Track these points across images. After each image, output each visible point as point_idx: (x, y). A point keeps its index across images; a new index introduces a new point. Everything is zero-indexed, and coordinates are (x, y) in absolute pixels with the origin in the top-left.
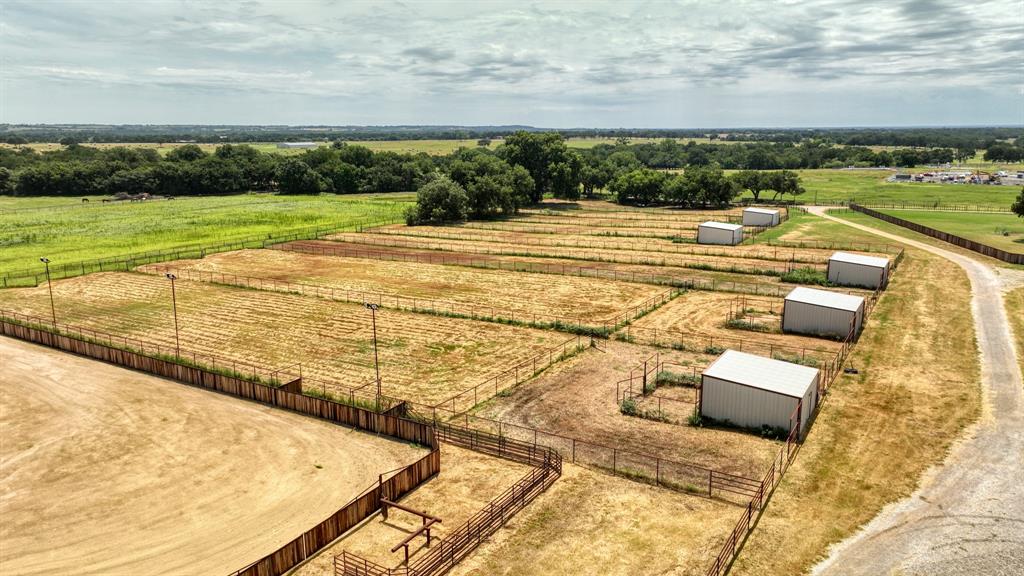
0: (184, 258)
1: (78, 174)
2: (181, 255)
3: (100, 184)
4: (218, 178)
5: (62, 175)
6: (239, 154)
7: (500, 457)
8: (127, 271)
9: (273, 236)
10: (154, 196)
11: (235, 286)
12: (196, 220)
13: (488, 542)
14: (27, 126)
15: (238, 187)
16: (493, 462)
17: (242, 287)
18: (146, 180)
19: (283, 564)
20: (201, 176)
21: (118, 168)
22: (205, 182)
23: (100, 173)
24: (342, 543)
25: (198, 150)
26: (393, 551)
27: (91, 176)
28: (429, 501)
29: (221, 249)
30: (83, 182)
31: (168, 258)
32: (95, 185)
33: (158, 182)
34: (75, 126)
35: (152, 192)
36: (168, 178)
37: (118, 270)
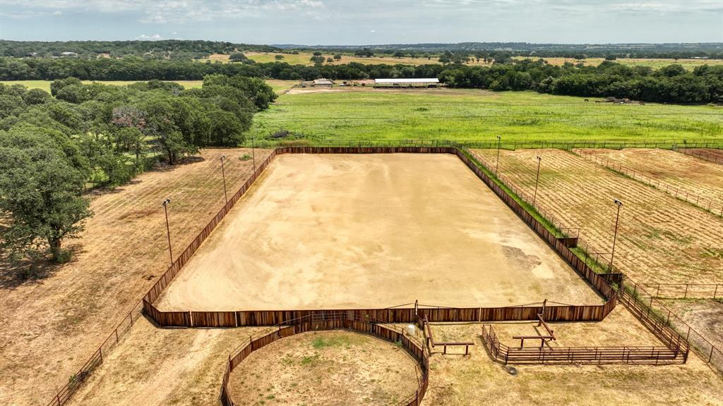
0: (607, 148)
1: (590, 83)
2: (606, 146)
3: (601, 90)
4: (685, 91)
5: (580, 83)
6: (712, 73)
7: (653, 333)
8: (566, 150)
9: (687, 141)
10: (633, 101)
11: (619, 173)
12: (642, 123)
13: (577, 366)
14: (598, 45)
15: (700, 99)
16: (645, 333)
17: (622, 174)
18: (631, 90)
19: (465, 317)
20: (671, 89)
21: (616, 80)
22: (673, 94)
23: (604, 83)
24: (503, 325)
25: (680, 69)
26: (514, 338)
27: (597, 85)
28: (573, 331)
29: (637, 146)
30: (591, 88)
31: (597, 146)
32: (598, 90)
33: (639, 91)
34: (629, 45)
35: (632, 98)
36: (648, 88)
37: (562, 149)
